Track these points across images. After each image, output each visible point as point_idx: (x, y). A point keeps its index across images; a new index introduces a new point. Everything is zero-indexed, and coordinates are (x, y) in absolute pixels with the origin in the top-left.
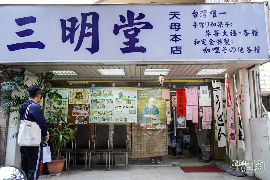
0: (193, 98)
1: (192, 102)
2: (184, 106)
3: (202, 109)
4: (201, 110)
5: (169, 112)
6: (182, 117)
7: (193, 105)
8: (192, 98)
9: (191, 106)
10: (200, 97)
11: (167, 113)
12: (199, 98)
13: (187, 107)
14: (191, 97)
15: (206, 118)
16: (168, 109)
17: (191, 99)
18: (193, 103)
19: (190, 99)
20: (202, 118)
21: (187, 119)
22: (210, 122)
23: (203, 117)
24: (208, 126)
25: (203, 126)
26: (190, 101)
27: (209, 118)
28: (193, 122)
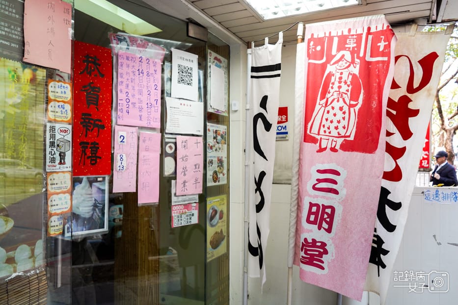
0: (145, 91)
1: (141, 109)
2: (103, 127)
3: (175, 144)
4: (171, 147)
5: (62, 156)
6: (91, 183)
7: (144, 123)
8: (141, 93)
9: (134, 129)
10: (170, 95)
11: (53, 160)
12: (167, 99)
13: (119, 132)
14: (137, 88)
15: (185, 182)
16: (58, 136)
17: (137, 96)
18: (144, 114)
19: (133, 96)
20: (173, 182)
21: (114, 191)
22: (197, 197)
23: (175, 178)
24: (188, 212)
25: (174, 214)
26: (134, 104)
27: (193, 181)
28: (142, 200)
